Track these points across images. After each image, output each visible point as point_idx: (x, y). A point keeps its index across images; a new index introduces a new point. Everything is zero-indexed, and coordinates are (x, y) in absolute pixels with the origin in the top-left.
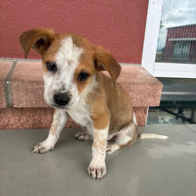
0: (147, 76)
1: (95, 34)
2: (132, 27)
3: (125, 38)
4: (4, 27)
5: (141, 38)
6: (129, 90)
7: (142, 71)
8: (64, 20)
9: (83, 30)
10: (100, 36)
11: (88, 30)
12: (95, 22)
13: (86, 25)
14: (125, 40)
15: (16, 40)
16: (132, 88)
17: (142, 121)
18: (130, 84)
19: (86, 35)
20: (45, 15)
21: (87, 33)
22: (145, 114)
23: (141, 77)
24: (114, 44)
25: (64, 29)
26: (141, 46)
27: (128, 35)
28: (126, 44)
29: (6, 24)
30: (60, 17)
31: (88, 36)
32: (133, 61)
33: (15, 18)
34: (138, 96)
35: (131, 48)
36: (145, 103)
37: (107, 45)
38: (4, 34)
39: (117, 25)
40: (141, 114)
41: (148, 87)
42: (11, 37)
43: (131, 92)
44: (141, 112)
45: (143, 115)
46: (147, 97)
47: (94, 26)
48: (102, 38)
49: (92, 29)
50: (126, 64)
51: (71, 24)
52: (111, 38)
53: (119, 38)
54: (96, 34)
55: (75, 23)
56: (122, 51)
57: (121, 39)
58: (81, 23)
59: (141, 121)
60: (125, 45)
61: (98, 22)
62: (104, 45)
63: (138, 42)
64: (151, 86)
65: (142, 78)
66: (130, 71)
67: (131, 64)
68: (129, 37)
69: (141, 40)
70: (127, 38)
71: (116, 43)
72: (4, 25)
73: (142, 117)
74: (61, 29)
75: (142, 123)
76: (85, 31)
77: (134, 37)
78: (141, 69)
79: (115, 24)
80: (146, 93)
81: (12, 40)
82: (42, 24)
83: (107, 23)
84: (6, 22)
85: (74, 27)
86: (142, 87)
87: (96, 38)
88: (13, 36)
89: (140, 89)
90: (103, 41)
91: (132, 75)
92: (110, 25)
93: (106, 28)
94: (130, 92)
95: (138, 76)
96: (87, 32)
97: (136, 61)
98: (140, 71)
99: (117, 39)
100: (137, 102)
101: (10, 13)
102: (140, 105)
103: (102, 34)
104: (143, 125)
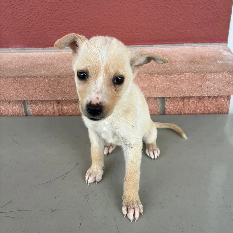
0: (230, 60)
1: (172, 15)
2: (216, 2)
3: (207, 16)
4: (82, 18)
5: (227, 14)
6: (206, 79)
7: (225, 53)
8: (139, 5)
9: (159, 13)
10: (178, 16)
11: (164, 12)
12: (172, 2)
13: (163, 7)
14: (207, 18)
15: (94, 29)
16: (208, 77)
17: (225, 108)
18: (206, 73)
19: (163, 18)
20: (121, 2)
21: (163, 15)
22: (228, 101)
23: (221, 62)
24: (194, 24)
25: (140, 14)
26: (227, 23)
27: (212, 12)
28: (209, 22)
29: (85, 15)
30: (135, 2)
31: (164, 17)
32: (217, 40)
33: (92, 8)
34: (216, 85)
35: (215, 26)
36: (224, 92)
37: (186, 26)
38: (83, 25)
39: (197, 2)
40: (224, 101)
41: (227, 76)
42: (89, 27)
43: (208, 81)
44: (223, 98)
45: (226, 101)
46: (225, 86)
47: (172, 6)
48: (181, 18)
49: (169, 10)
50: (209, 44)
51: (147, 8)
52: (191, 17)
53: (200, 17)
54: (174, 15)
55: (151, 6)
56: (204, 31)
57: (202, 18)
58: (157, 6)
59: (223, 108)
60: (207, 24)
61: (175, 2)
62: (183, 26)
63: (222, 19)
64: (231, 74)
65: (222, 64)
66: (211, 54)
67: (215, 43)
68: (212, 14)
69: (227, 15)
70: (209, 15)
71: (196, 22)
72: (82, 16)
73: (224, 104)
74: (136, 14)
75: (224, 110)
76: (161, 13)
77: (218, 13)
78: (225, 50)
79: (195, 2)
80: (224, 81)
81: (90, 29)
82: (117, 11)
83: (186, 2)
84: (85, 13)
85: (149, 10)
86: (220, 75)
87: (173, 19)
88: (91, 26)
89: (218, 78)
90: (182, 22)
91: (212, 60)
92: (190, 4)
93: (185, 8)
94: (206, 81)
95: (218, 62)
96: (164, 13)
97: (220, 39)
98: (223, 54)
99: (198, 18)
100: (214, 91)
101: (88, 4)
102: (218, 94)
103: (181, 14)
104: (225, 112)
